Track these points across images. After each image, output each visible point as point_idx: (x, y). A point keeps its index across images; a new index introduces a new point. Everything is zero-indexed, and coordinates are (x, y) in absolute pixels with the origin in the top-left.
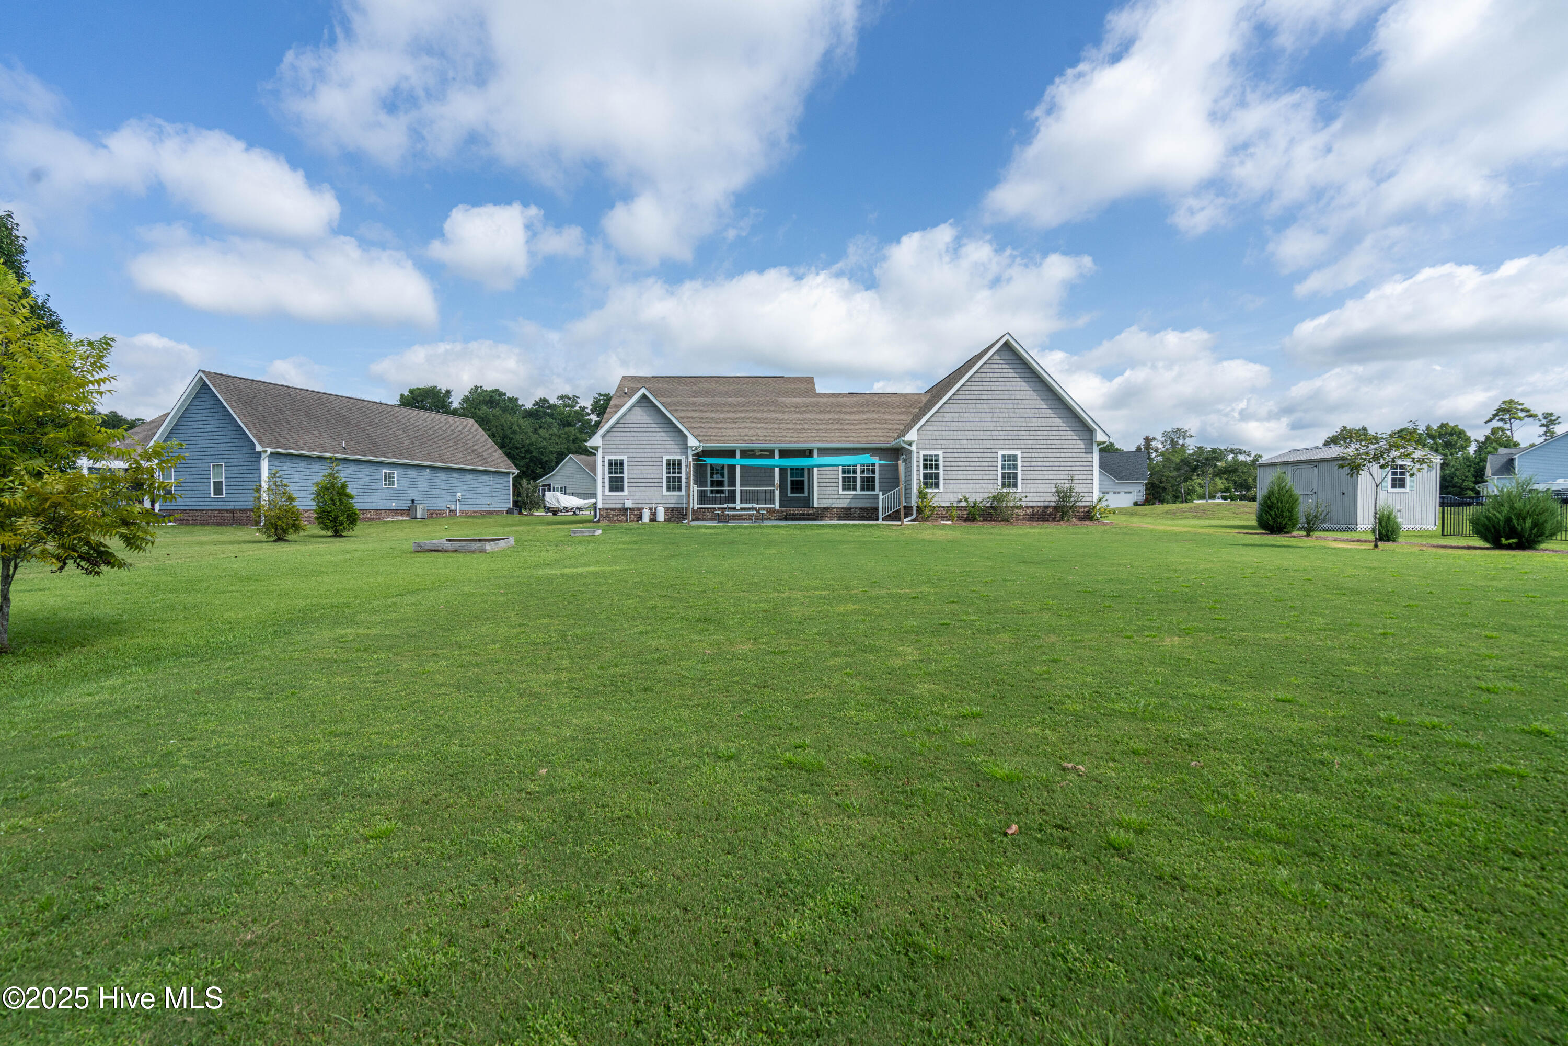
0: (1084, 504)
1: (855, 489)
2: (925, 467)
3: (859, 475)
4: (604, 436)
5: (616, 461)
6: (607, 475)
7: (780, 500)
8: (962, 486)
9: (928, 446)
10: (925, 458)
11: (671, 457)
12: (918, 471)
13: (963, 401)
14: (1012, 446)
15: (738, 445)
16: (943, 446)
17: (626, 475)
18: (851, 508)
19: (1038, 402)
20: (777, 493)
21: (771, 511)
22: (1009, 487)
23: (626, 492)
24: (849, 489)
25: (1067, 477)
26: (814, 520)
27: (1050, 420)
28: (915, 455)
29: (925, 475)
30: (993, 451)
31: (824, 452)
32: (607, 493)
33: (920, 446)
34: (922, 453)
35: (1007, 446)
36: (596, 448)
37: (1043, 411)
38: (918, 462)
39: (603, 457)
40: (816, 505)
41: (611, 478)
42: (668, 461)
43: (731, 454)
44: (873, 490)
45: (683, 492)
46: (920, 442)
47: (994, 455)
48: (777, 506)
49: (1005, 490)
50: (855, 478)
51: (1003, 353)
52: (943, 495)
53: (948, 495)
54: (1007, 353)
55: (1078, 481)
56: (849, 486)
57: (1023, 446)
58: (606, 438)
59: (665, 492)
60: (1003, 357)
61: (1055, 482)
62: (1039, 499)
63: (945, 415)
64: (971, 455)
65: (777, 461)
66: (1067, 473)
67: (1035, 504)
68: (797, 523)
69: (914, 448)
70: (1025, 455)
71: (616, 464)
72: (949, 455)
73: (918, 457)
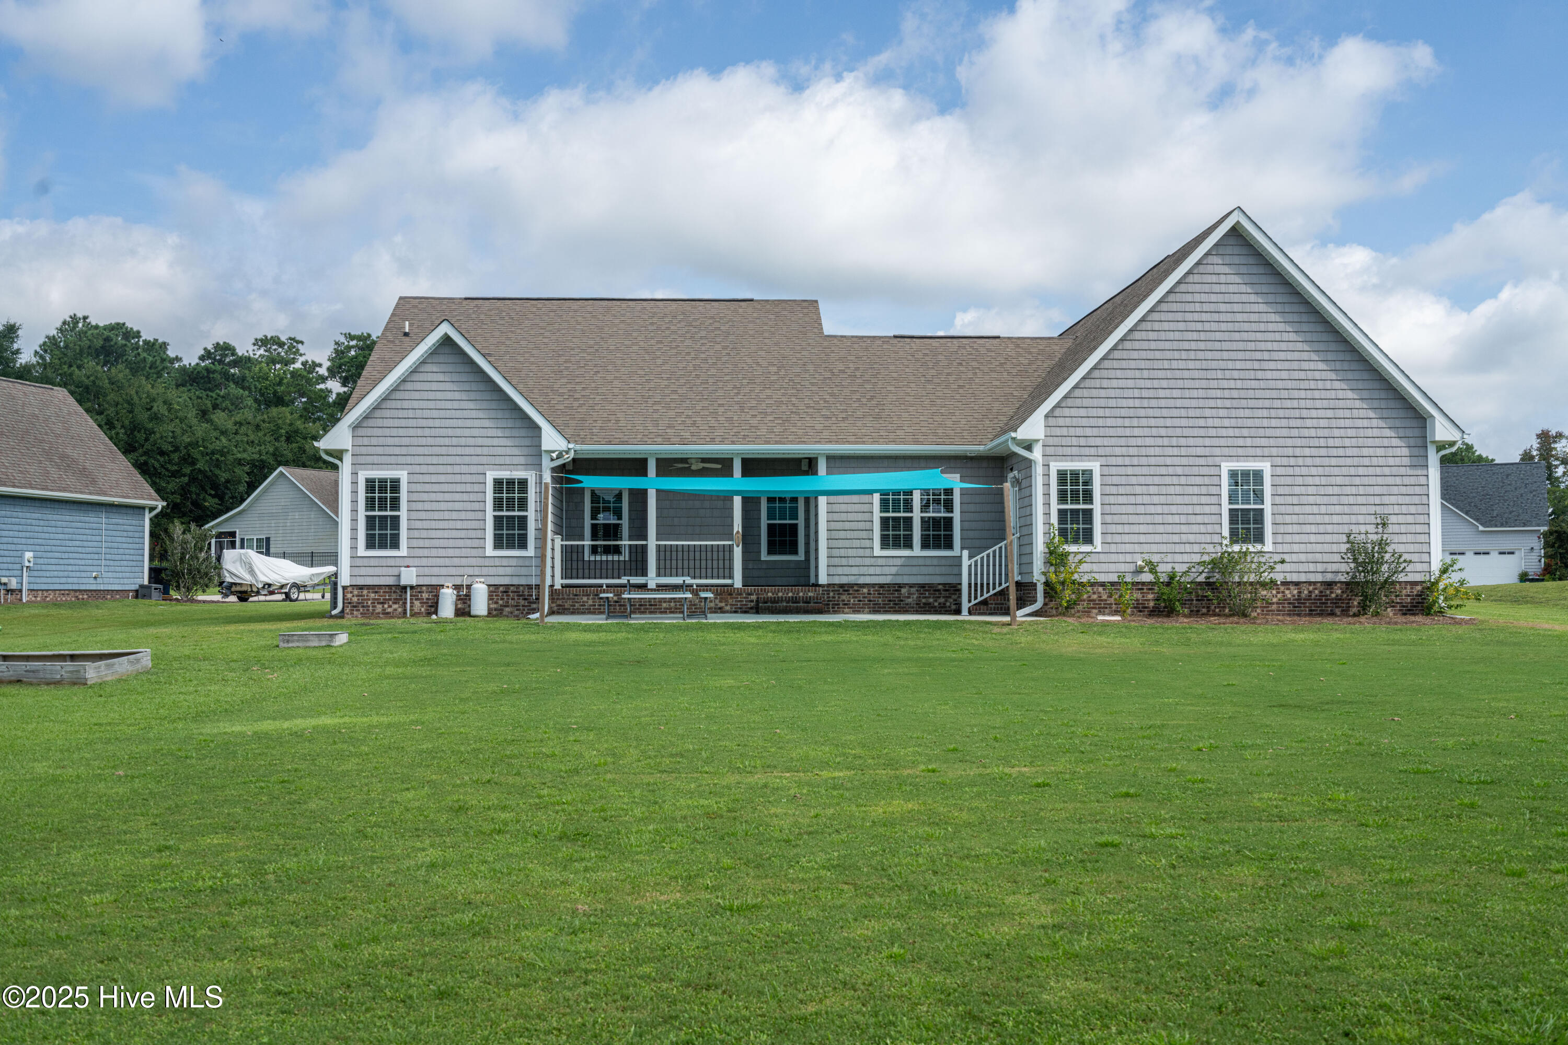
0: (1411, 578)
1: (909, 545)
2: (1062, 497)
3: (917, 515)
4: (356, 427)
5: (383, 481)
6: (362, 514)
7: (745, 569)
8: (1142, 538)
9: (1068, 451)
10: (1062, 475)
11: (505, 474)
12: (1047, 504)
13: (1144, 355)
14: (1251, 451)
15: (652, 449)
16: (1101, 451)
17: (403, 513)
18: (900, 586)
19: (1305, 356)
20: (738, 552)
21: (724, 592)
22: (1246, 540)
23: (403, 551)
24: (897, 545)
25: (1372, 519)
26: (820, 612)
27: (1332, 394)
28: (1039, 470)
29: (1062, 513)
30: (1210, 461)
31: (840, 462)
32: (362, 551)
33: (1050, 450)
34: (1055, 466)
35: (1240, 451)
36: (339, 454)
37: (1317, 375)
38: (1047, 485)
39: (355, 474)
40: (823, 579)
41: (370, 520)
42: (498, 483)
43: (637, 466)
44: (949, 545)
45: (531, 551)
46: (1051, 441)
47: (1213, 471)
48: (738, 582)
49: (1236, 548)
50: (909, 521)
51: (1229, 250)
52: (1103, 558)
53: (1114, 558)
54: (1237, 250)
55: (1396, 528)
56: (896, 537)
57: (1274, 451)
58: (361, 432)
59: (490, 551)
60: (1228, 260)
61: (1346, 529)
62: (1312, 567)
63: (1105, 383)
64: (1163, 471)
65: (737, 482)
66: (1372, 509)
67: (1303, 578)
68: (782, 618)
69: (1037, 455)
70: (1280, 471)
71: (383, 489)
72: (1114, 470)
73: (1047, 475)
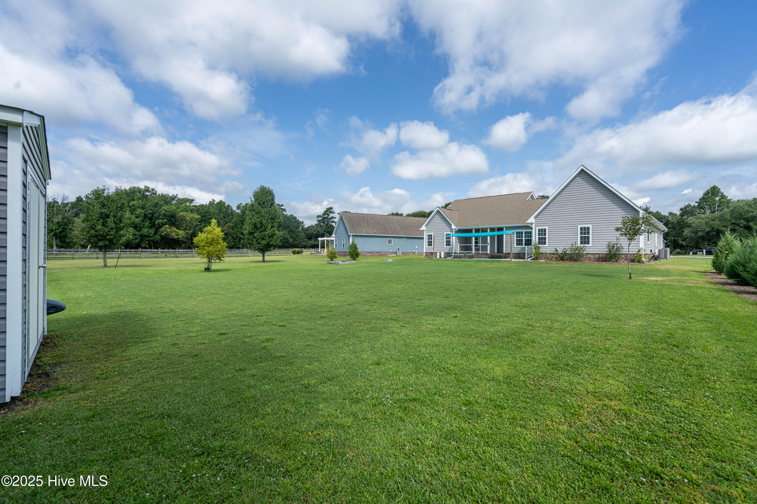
0: (623, 252)
1: (522, 245)
2: (539, 235)
3: (524, 239)
6: (427, 240)
7: (490, 249)
8: (558, 243)
9: (540, 225)
10: (539, 230)
11: (447, 233)
12: (535, 236)
13: (559, 202)
14: (586, 223)
15: (474, 227)
16: (548, 224)
18: (520, 253)
19: (603, 198)
20: (489, 247)
21: (486, 254)
22: (585, 243)
24: (520, 245)
25: (616, 238)
26: (500, 258)
27: (611, 207)
28: (534, 229)
29: (539, 238)
30: (575, 225)
31: (508, 228)
32: (427, 247)
33: (537, 225)
35: (584, 223)
36: (423, 231)
37: (606, 203)
38: (535, 232)
40: (504, 252)
43: (470, 231)
45: (451, 247)
46: (537, 223)
47: (576, 228)
48: (489, 252)
49: (582, 245)
50: (522, 240)
51: (582, 175)
52: (548, 248)
53: (551, 248)
54: (584, 175)
55: (621, 240)
56: (520, 243)
57: (593, 222)
59: (445, 246)
60: (581, 177)
61: (609, 240)
62: (603, 250)
63: (549, 209)
64: (564, 228)
65: (489, 233)
66: (616, 236)
67: (600, 252)
68: (494, 259)
69: (533, 226)
70: (594, 227)
72: (551, 228)
73: (535, 230)
